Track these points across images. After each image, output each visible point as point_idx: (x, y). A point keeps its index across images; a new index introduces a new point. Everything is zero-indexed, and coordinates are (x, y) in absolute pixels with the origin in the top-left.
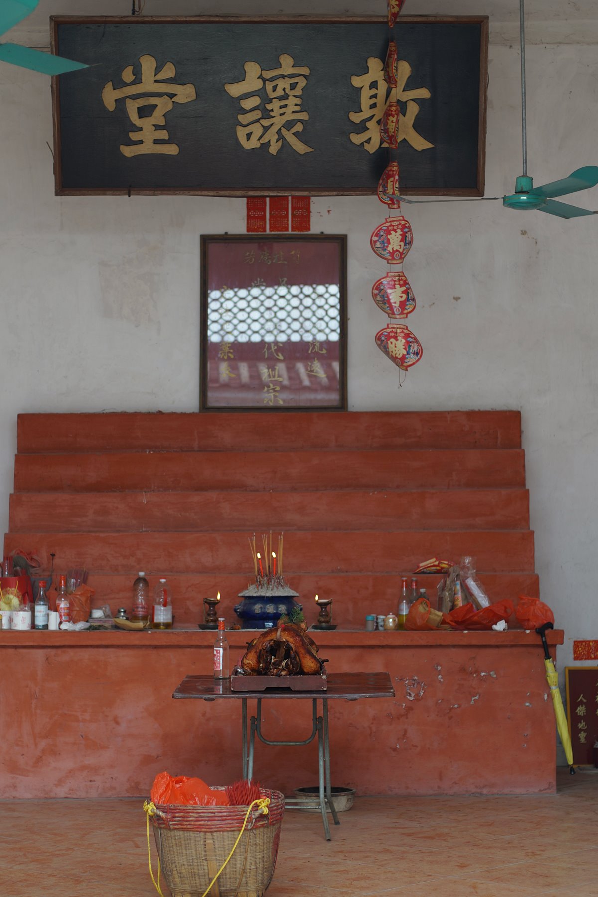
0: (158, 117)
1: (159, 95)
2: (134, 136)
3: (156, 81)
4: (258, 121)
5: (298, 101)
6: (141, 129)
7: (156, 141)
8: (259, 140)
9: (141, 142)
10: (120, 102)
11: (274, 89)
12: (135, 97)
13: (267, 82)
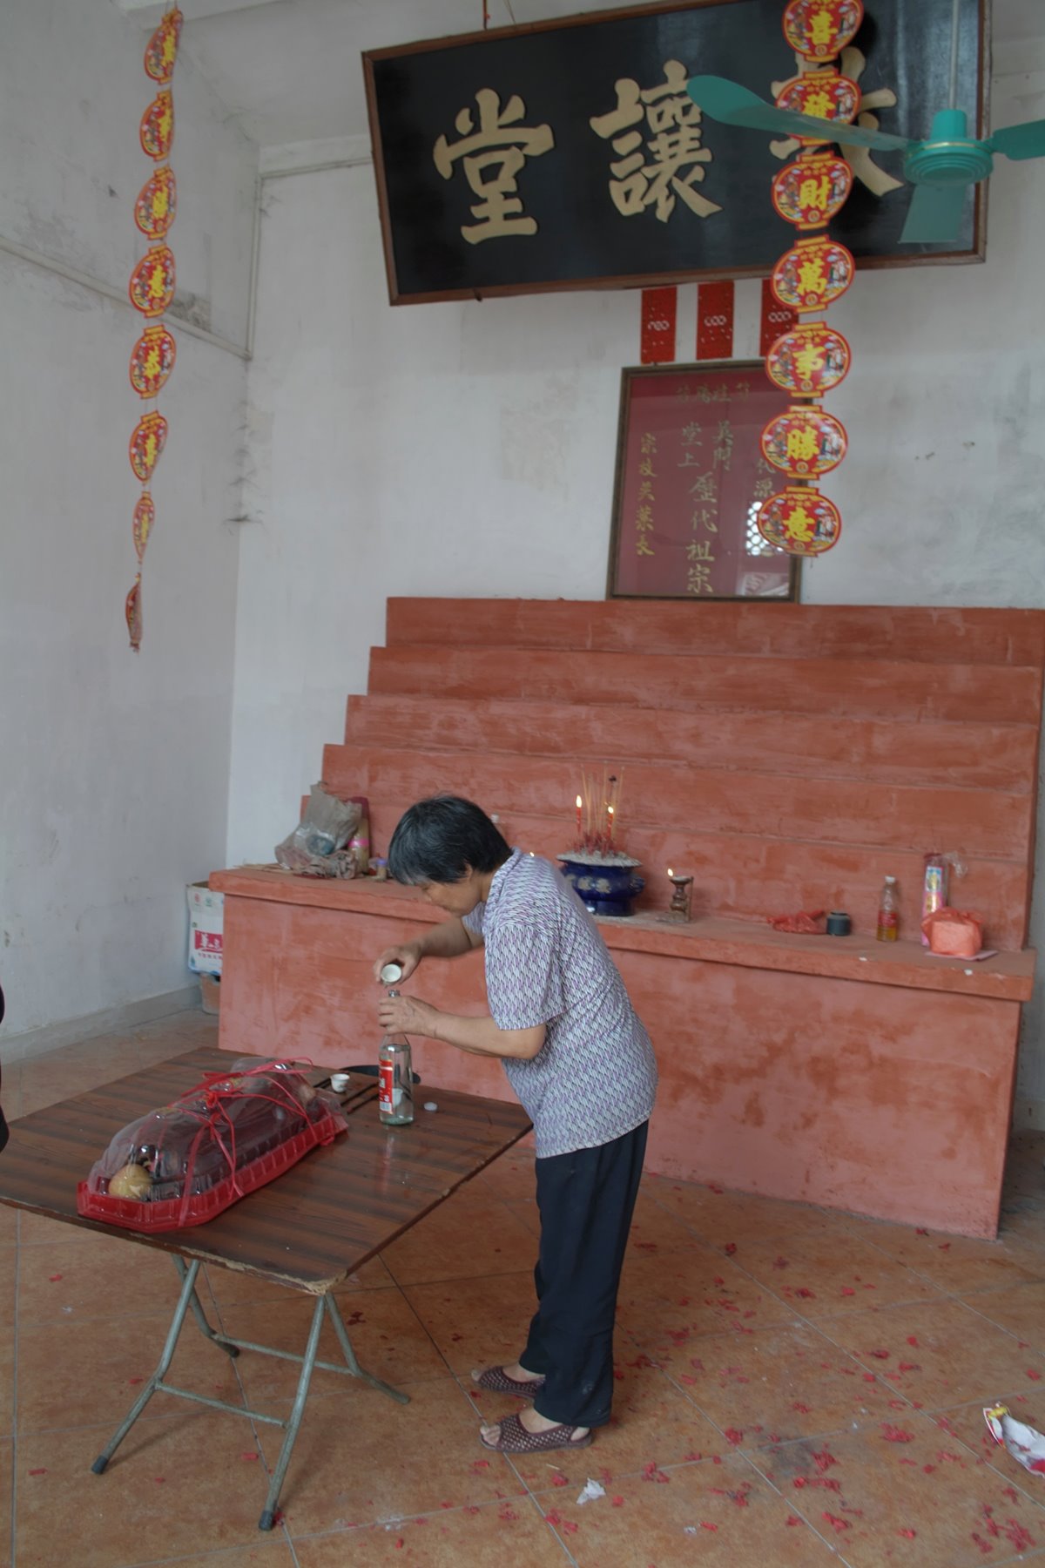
0: (506, 181)
1: (506, 147)
2: (477, 212)
3: (501, 127)
4: (638, 170)
5: (696, 133)
6: (485, 201)
7: (508, 217)
8: (642, 199)
9: (486, 220)
10: (457, 165)
11: (660, 117)
12: (474, 154)
13: (649, 109)
